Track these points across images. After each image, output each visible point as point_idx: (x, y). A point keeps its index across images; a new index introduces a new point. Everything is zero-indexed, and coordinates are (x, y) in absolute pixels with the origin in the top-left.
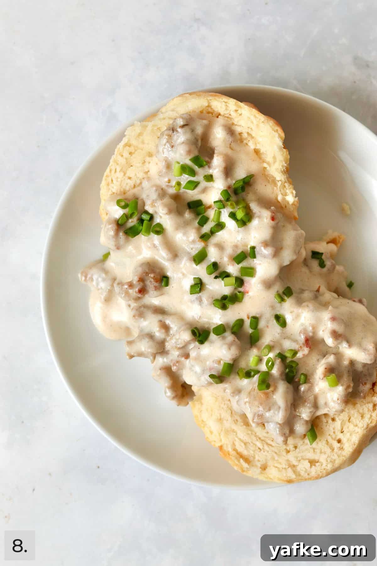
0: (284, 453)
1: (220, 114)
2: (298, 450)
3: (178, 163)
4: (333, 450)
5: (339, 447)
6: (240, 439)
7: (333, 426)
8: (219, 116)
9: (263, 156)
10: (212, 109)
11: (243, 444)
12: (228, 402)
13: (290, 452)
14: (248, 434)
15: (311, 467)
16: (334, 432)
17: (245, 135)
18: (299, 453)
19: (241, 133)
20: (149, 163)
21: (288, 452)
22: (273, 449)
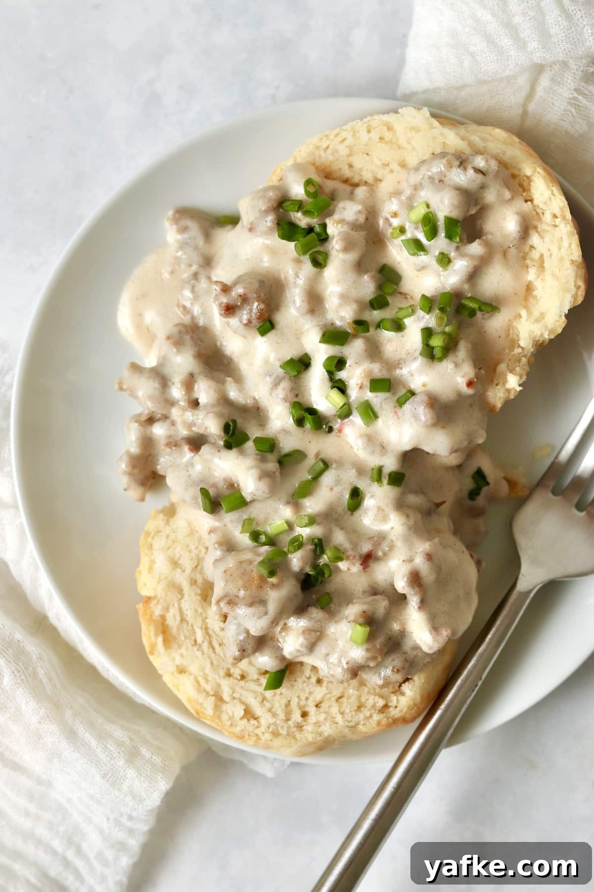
0: (222, 673)
1: (531, 201)
2: (242, 683)
3: (428, 206)
4: (288, 720)
5: (298, 723)
6: (180, 609)
7: (312, 689)
8: (529, 203)
9: (531, 300)
10: (529, 184)
11: (178, 618)
12: (203, 550)
13: (231, 678)
14: (196, 611)
15: (242, 718)
16: (307, 699)
17: (535, 255)
18: (242, 688)
19: (534, 247)
20: (391, 171)
21: (229, 675)
22: (213, 655)
